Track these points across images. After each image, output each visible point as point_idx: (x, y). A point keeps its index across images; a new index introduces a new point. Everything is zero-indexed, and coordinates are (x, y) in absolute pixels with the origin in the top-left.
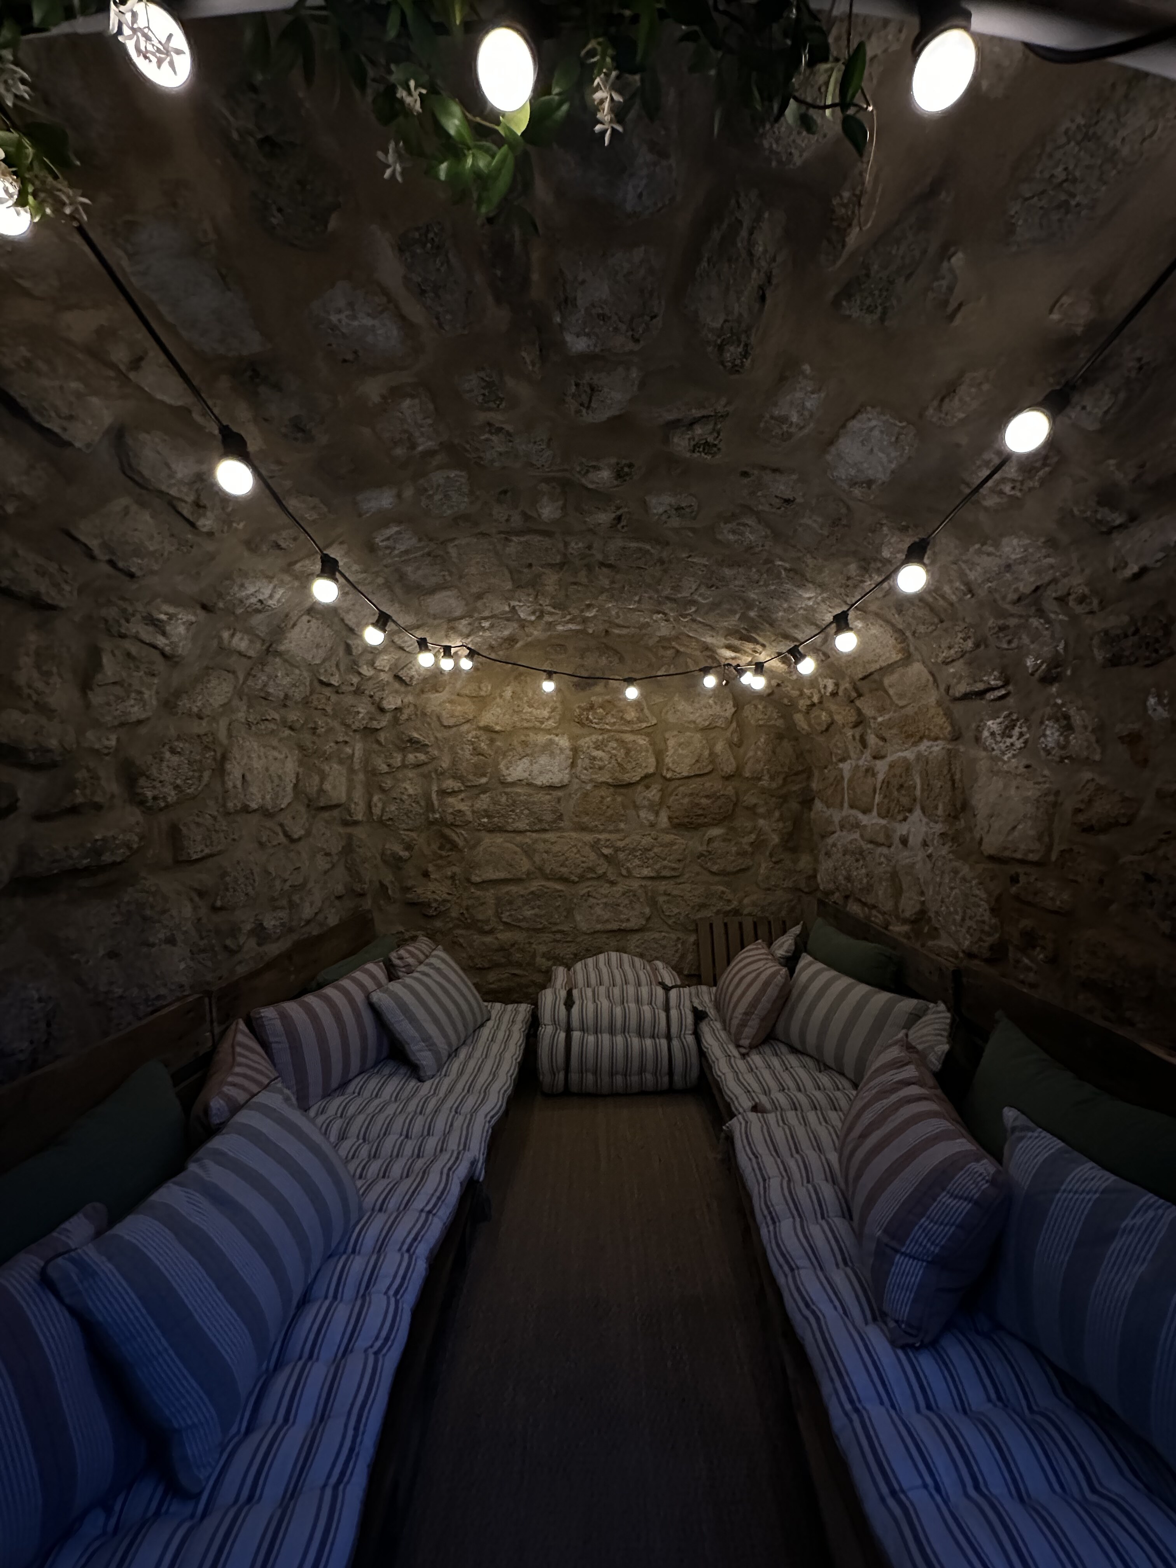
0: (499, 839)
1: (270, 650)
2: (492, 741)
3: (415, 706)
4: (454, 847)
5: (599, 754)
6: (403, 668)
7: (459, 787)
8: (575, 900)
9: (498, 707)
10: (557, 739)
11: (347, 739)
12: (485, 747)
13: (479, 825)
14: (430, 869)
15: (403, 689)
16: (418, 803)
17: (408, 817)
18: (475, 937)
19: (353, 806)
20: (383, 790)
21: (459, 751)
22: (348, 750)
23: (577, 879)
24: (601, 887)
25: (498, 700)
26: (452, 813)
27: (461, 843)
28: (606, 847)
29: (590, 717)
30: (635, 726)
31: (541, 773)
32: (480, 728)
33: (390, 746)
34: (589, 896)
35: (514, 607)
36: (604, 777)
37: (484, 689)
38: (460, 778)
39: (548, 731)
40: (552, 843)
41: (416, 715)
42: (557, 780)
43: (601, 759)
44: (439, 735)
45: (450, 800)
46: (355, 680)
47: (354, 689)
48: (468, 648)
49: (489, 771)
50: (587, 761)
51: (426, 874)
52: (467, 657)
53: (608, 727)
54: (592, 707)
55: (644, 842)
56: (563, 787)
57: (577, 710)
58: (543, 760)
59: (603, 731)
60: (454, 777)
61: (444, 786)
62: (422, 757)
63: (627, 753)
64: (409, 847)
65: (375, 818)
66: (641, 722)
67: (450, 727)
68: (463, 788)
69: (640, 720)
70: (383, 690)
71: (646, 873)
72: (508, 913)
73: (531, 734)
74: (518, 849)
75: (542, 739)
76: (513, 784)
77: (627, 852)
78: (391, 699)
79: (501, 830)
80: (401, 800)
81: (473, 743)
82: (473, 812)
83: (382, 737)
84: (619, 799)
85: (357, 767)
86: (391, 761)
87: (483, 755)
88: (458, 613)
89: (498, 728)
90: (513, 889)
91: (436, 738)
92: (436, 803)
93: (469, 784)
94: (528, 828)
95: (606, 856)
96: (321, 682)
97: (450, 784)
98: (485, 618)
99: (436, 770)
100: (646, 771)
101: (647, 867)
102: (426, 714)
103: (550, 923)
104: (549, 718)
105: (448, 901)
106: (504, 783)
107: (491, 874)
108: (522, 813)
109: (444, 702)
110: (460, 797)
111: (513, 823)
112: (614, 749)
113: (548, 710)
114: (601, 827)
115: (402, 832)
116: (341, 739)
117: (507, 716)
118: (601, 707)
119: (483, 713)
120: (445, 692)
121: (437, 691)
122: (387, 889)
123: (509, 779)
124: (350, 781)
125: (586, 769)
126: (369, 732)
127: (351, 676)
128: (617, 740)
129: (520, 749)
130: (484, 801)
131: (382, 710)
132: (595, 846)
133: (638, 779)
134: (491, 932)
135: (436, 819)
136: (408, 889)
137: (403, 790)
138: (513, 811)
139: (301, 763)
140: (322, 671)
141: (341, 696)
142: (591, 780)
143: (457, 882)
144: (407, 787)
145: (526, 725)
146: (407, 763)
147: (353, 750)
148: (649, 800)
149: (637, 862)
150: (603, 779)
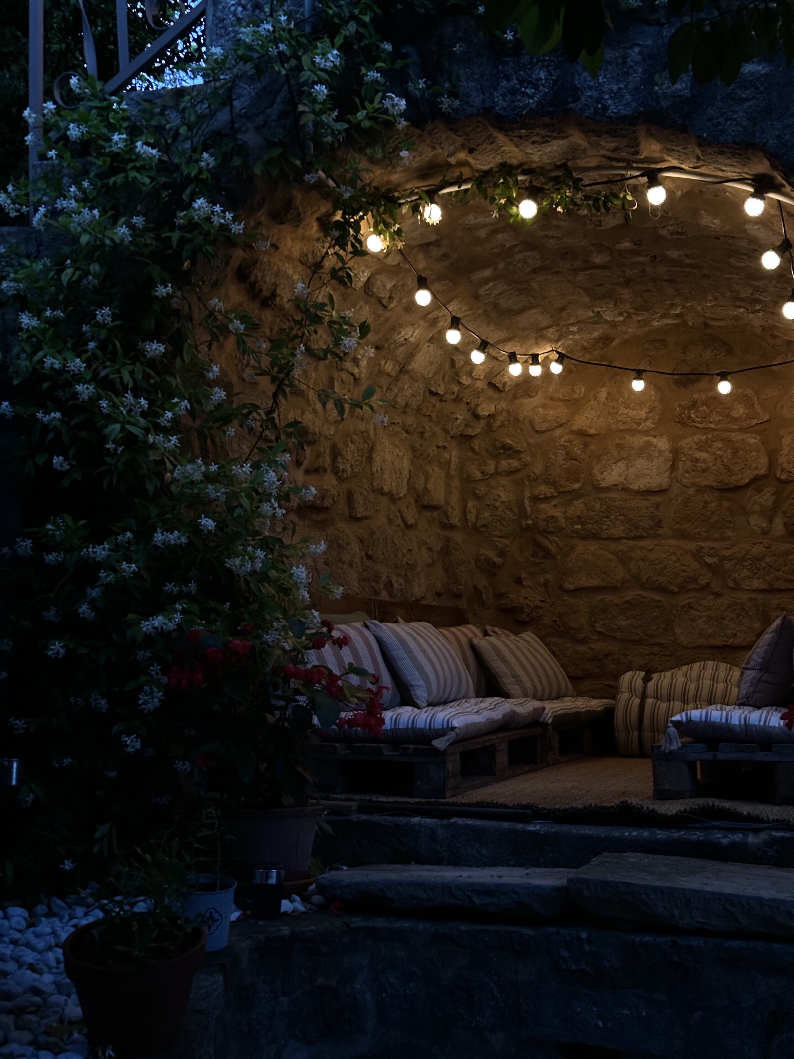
0: (593, 546)
1: (403, 370)
2: (586, 445)
3: (508, 412)
4: (547, 554)
5: (703, 455)
6: (496, 375)
7: (552, 493)
8: (674, 612)
9: (592, 409)
10: (655, 440)
11: (446, 444)
12: (579, 451)
13: (572, 531)
14: (523, 576)
15: (496, 395)
16: (511, 510)
17: (501, 524)
18: (569, 645)
19: (450, 510)
20: (478, 498)
21: (552, 457)
22: (447, 455)
23: (676, 590)
24: (704, 599)
25: (592, 402)
26: (544, 520)
27: (553, 549)
28: (711, 556)
29: (693, 416)
30: (743, 424)
31: (637, 477)
32: (573, 432)
33: (484, 453)
34: (690, 607)
35: (598, 312)
36: (709, 480)
37: (578, 391)
38: (553, 484)
39: (646, 433)
40: (649, 551)
41: (509, 421)
42: (655, 484)
43: (704, 461)
44: (531, 441)
45: (543, 506)
46: (456, 389)
47: (454, 397)
48: (558, 352)
49: (582, 475)
50: (689, 463)
51: (519, 581)
52: (557, 361)
53: (713, 426)
54: (694, 405)
55: (754, 550)
56: (661, 492)
57: (678, 409)
58: (640, 463)
59: (707, 430)
60: (547, 483)
61: (537, 492)
62: (515, 463)
63: (734, 454)
64: (502, 553)
65: (469, 524)
66: (750, 419)
67: (543, 432)
68: (555, 494)
69: (749, 417)
70: (479, 397)
71: (757, 585)
72: (602, 622)
73: (627, 437)
74: (613, 557)
75: (638, 441)
76: (608, 489)
77: (734, 561)
78: (484, 405)
79: (594, 536)
80: (494, 506)
81: (565, 448)
82: (566, 518)
83: (476, 444)
84: (726, 504)
85: (453, 473)
86: (484, 468)
87: (576, 460)
88: (545, 324)
89: (592, 431)
90: (608, 597)
91: (529, 444)
92: (528, 509)
93: (562, 490)
94: (623, 535)
95: (709, 565)
96: (432, 393)
97: (543, 490)
98: (572, 324)
99: (529, 477)
100: (755, 473)
101: (759, 578)
102: (518, 420)
103: (646, 635)
104: (647, 418)
105: (541, 608)
106: (598, 489)
107: (584, 581)
108: (617, 519)
109: (537, 407)
110: (553, 503)
111: (607, 529)
112: (719, 449)
113: (646, 410)
114: (705, 535)
115: (495, 539)
116: (441, 444)
117: (602, 419)
118: (705, 404)
119: (577, 417)
120: (538, 397)
121: (530, 396)
122: (481, 593)
123: (604, 484)
124: (448, 486)
125: (687, 472)
126: (465, 439)
127: (453, 386)
128: (722, 440)
129: (615, 453)
130: (577, 507)
131: (476, 417)
132: (697, 555)
133: (747, 481)
134: (584, 641)
135: (528, 525)
136: (501, 596)
137: (496, 497)
138: (607, 517)
139: (412, 463)
140: (433, 382)
141: (444, 403)
142: (693, 485)
143: (550, 589)
144: (501, 494)
145: (622, 427)
146: (500, 470)
147: (451, 456)
148: (761, 505)
149: (746, 572)
150: (707, 483)
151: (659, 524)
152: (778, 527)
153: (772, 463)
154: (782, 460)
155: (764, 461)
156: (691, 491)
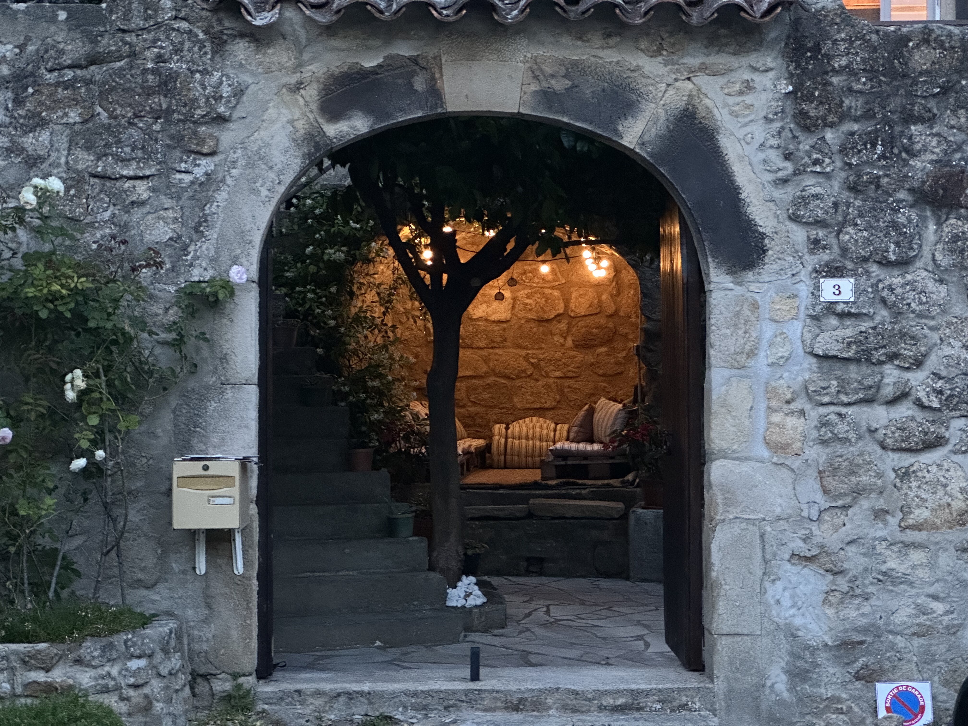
0: (468, 352)
5: (529, 301)
8: (514, 390)
10: (503, 292)
23: (515, 377)
24: (530, 382)
28: (533, 358)
29: (524, 278)
31: (493, 313)
34: (522, 387)
36: (533, 315)
39: (498, 287)
40: (500, 355)
42: (503, 317)
43: (530, 305)
50: (522, 305)
53: (535, 285)
54: (525, 273)
55: (556, 355)
56: (507, 322)
58: (495, 305)
59: (531, 287)
63: (546, 301)
69: (554, 280)
71: (557, 374)
72: (474, 396)
73: (488, 290)
74: (480, 359)
76: (477, 319)
77: (546, 361)
79: (469, 347)
84: (541, 329)
90: (477, 382)
94: (485, 346)
95: (532, 364)
100: (557, 312)
101: (558, 371)
103: (498, 403)
107: (463, 373)
108: (482, 337)
111: (476, 343)
112: (538, 298)
114: (530, 346)
118: (530, 272)
123: (475, 317)
125: (521, 311)
128: (540, 293)
129: (481, 299)
132: (526, 358)
133: (552, 316)
134: (464, 406)
138: (476, 336)
142: (524, 318)
148: (560, 330)
149: (552, 368)
150: (532, 317)
151: (505, 340)
152: (569, 342)
153: (566, 306)
154: (572, 305)
155: (562, 305)
156: (523, 321)
